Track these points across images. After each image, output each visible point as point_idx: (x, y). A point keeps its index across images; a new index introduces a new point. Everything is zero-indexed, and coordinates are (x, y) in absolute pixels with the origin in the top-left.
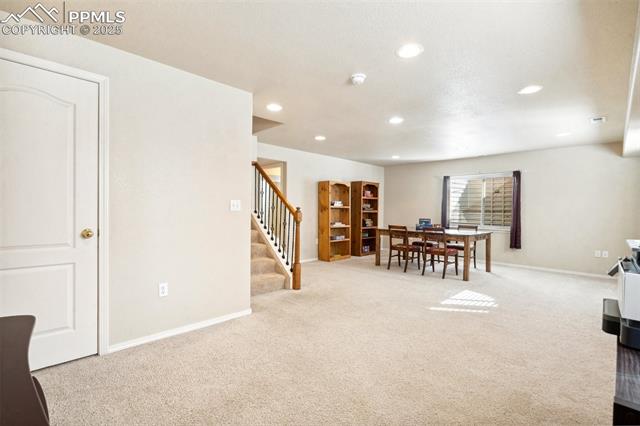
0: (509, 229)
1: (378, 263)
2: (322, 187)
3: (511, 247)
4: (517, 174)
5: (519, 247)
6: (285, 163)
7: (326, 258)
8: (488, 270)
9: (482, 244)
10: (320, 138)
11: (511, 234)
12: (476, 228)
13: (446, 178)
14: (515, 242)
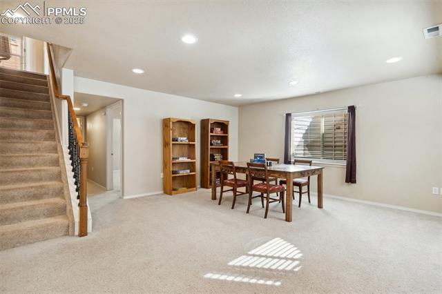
0: (344, 163)
1: (214, 198)
2: (166, 123)
3: (347, 181)
4: (352, 110)
5: (355, 182)
6: (123, 100)
7: (169, 192)
8: (320, 206)
9: (314, 179)
10: (137, 71)
11: (347, 168)
12: (310, 163)
13: (288, 115)
14: (351, 177)
